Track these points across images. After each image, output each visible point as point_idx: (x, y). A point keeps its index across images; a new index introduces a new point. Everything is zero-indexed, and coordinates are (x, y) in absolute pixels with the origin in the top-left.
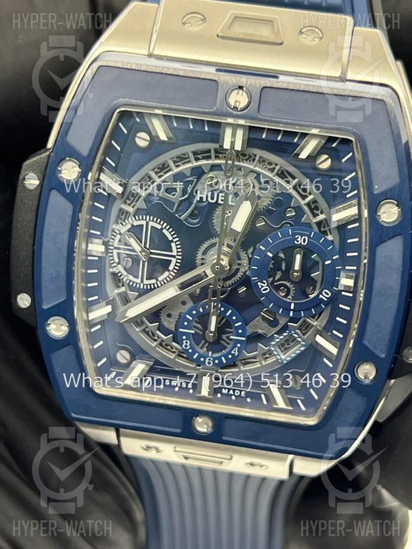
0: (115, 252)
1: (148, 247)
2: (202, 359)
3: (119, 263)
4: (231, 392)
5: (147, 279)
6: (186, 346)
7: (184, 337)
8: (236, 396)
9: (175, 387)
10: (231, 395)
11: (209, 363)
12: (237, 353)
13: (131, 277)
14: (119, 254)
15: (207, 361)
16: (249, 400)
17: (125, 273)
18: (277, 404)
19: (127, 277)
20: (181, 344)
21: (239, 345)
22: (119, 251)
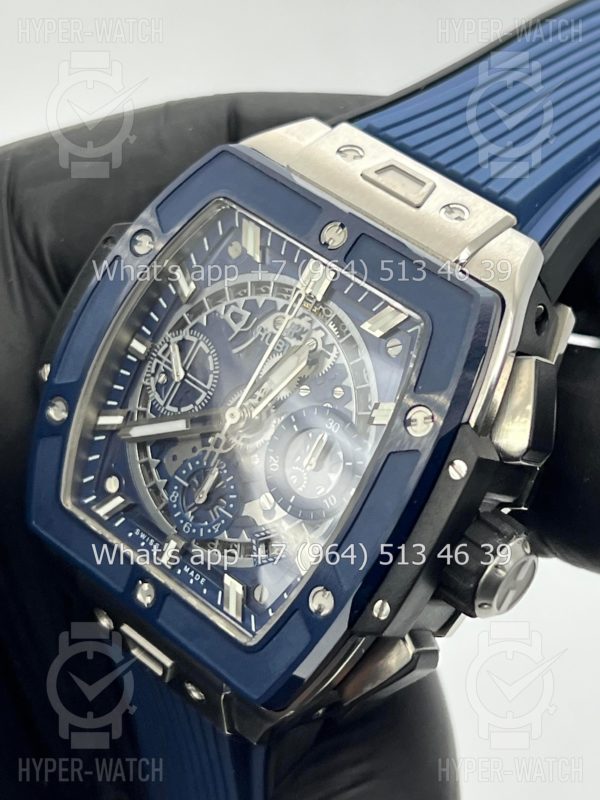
0: (156, 361)
1: (187, 368)
2: (182, 521)
3: (154, 375)
4: (192, 573)
5: (171, 405)
6: (173, 499)
7: (176, 488)
8: (194, 581)
9: (142, 540)
10: (191, 577)
11: (186, 529)
12: (217, 530)
13: (157, 396)
14: (158, 365)
15: (185, 526)
16: (205, 591)
17: (154, 389)
18: (228, 607)
19: (154, 395)
20: (169, 495)
21: (223, 522)
22: (160, 362)
